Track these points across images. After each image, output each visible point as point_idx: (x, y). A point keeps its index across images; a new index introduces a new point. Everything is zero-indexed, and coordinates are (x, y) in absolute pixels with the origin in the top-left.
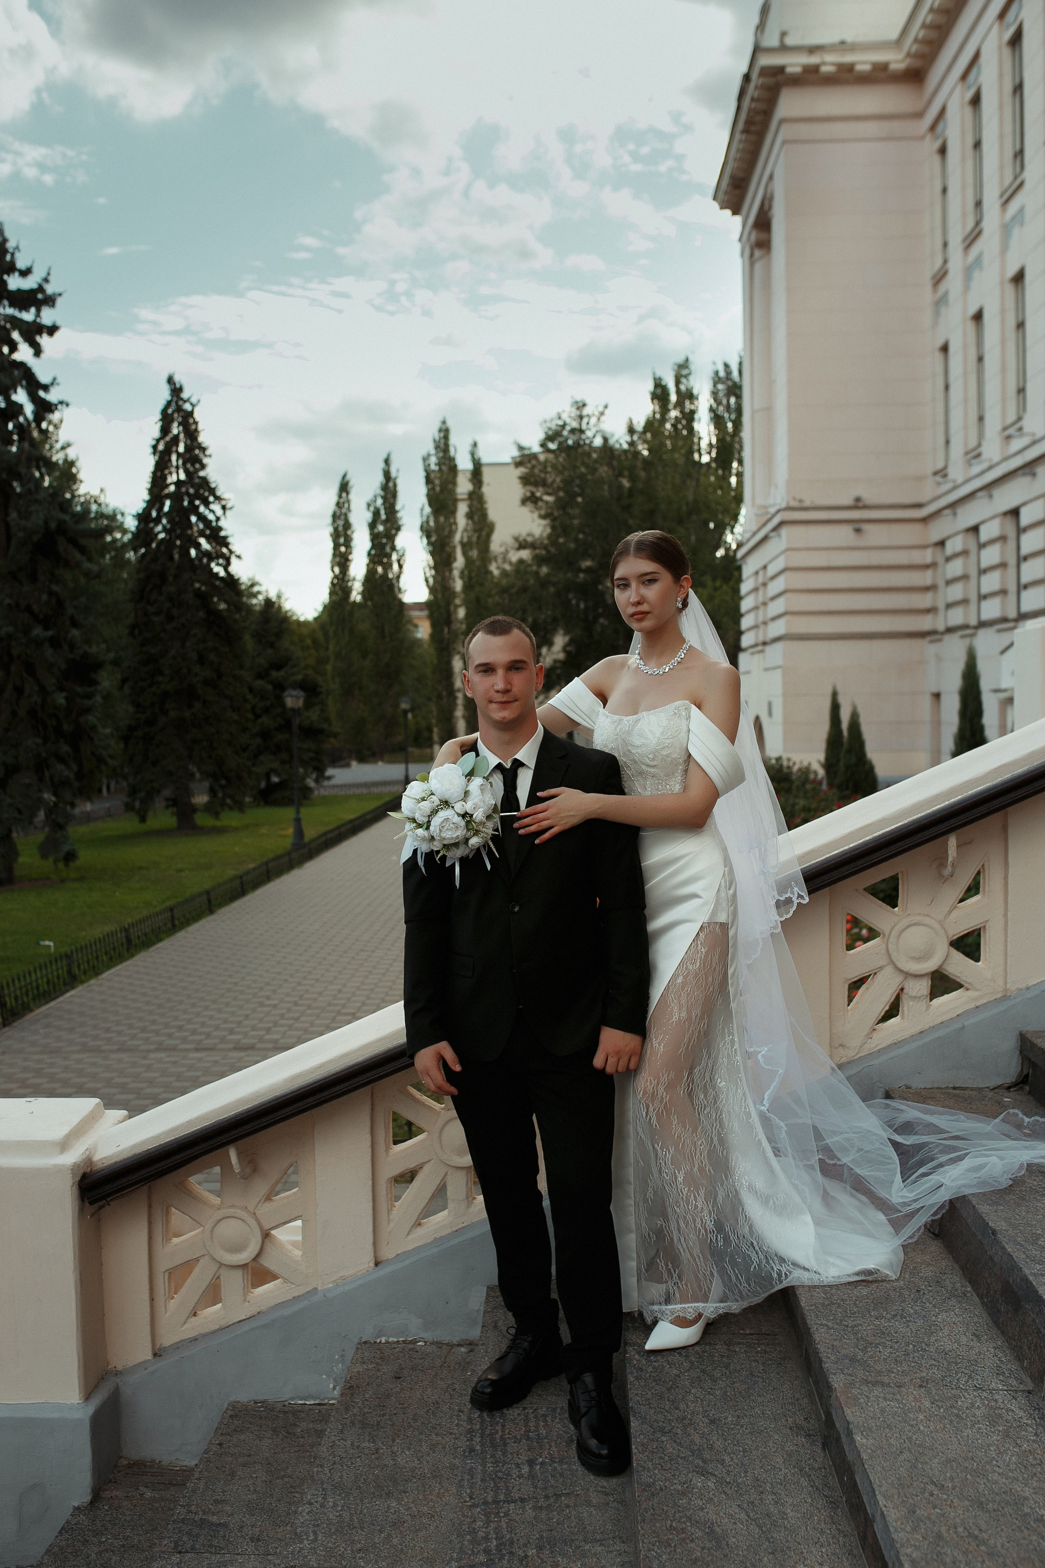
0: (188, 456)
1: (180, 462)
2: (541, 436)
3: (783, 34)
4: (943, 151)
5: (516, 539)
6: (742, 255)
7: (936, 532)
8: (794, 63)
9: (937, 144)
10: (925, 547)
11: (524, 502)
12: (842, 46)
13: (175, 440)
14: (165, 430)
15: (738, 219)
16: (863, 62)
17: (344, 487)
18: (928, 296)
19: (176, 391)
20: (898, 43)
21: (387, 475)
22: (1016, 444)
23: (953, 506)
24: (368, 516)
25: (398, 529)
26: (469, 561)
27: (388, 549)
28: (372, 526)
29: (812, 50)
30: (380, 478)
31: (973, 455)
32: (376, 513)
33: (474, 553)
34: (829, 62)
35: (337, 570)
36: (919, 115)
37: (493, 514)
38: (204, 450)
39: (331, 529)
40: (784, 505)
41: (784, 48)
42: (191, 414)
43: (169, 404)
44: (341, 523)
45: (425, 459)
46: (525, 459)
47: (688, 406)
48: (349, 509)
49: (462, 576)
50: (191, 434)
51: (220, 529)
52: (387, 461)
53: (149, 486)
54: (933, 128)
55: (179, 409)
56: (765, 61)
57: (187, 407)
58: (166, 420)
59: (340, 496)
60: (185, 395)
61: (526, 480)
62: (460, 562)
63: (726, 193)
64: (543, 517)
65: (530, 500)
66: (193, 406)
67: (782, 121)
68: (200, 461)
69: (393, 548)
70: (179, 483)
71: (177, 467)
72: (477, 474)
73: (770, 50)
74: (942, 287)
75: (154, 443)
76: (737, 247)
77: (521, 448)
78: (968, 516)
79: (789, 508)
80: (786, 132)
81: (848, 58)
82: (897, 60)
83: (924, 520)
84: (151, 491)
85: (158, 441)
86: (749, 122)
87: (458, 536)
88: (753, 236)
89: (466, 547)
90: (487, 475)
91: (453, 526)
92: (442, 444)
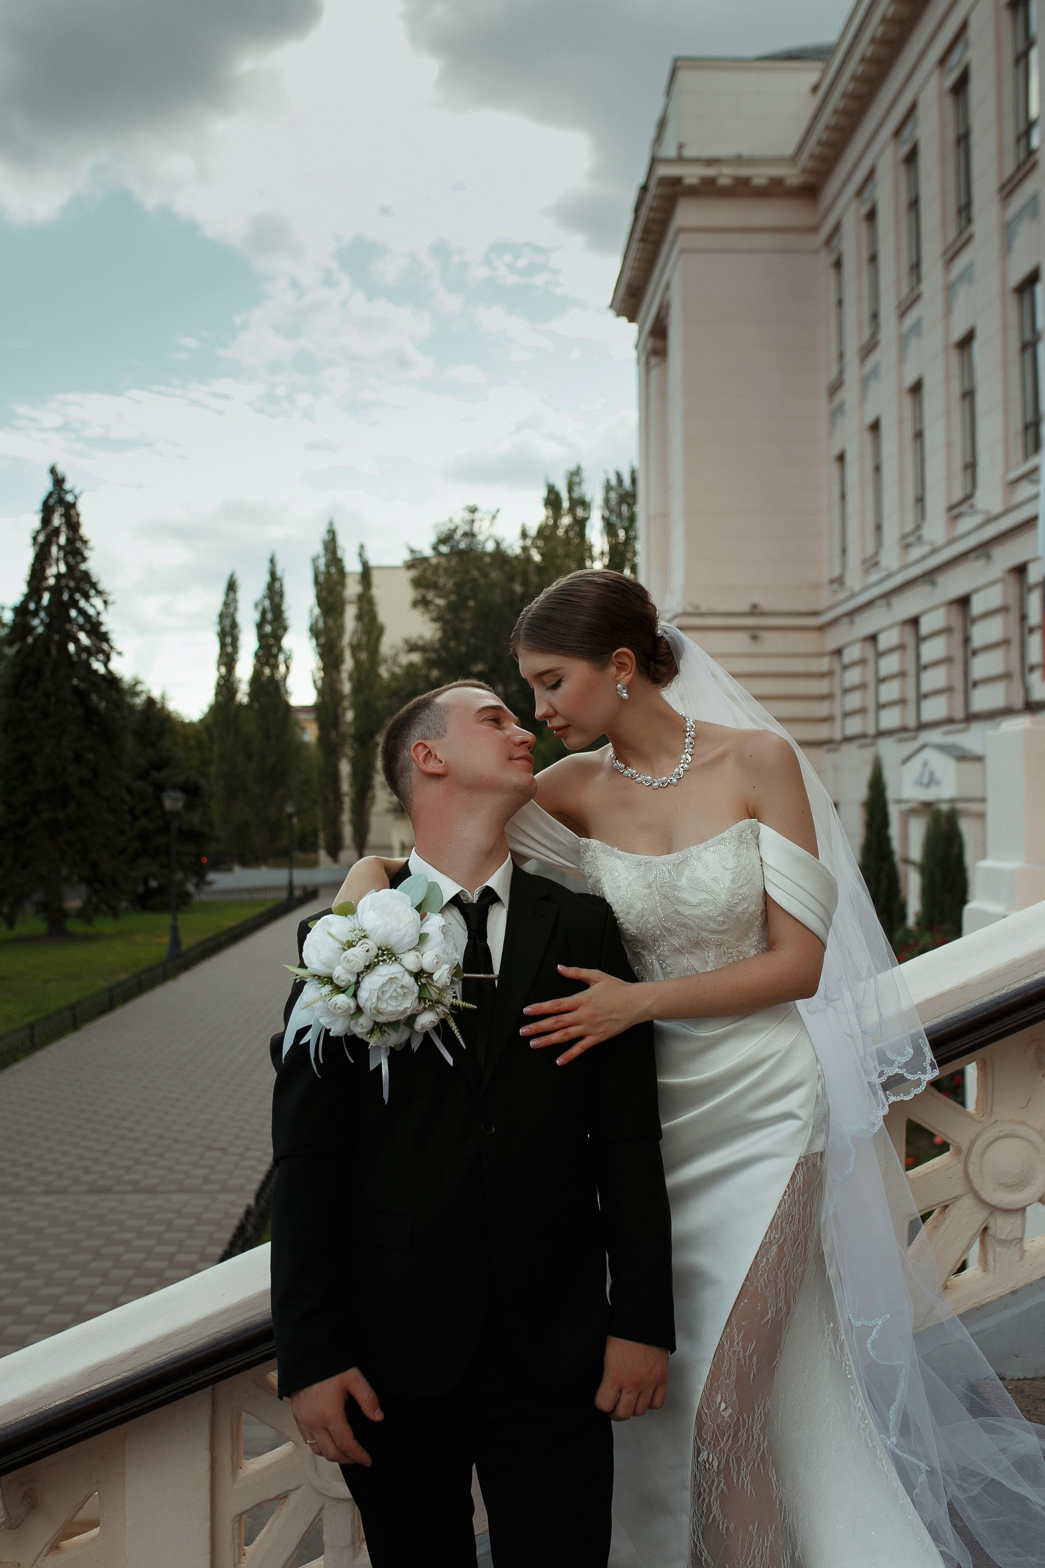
0: (68, 549)
1: (62, 554)
2: (433, 539)
3: (681, 147)
4: (838, 264)
5: (407, 642)
6: (638, 362)
7: (833, 640)
8: (692, 174)
9: (832, 258)
10: (820, 655)
11: (415, 604)
12: (739, 160)
13: (57, 532)
14: (46, 521)
15: (634, 327)
16: (760, 175)
17: (232, 587)
18: (823, 405)
19: (58, 481)
20: (794, 159)
21: (273, 574)
22: (916, 553)
23: (851, 614)
24: (256, 616)
25: (285, 629)
26: (358, 664)
27: (275, 650)
28: (260, 626)
29: (710, 162)
30: (266, 578)
31: (871, 563)
32: (264, 613)
33: (363, 656)
34: (726, 175)
35: (223, 670)
36: (813, 229)
37: (384, 615)
38: (85, 542)
39: (217, 628)
40: (680, 610)
41: (680, 160)
42: (73, 506)
43: (50, 495)
44: (227, 622)
45: (314, 560)
46: (416, 562)
47: (580, 512)
48: (236, 609)
49: (351, 678)
50: (73, 525)
51: (100, 624)
52: (273, 561)
53: (28, 578)
54: (828, 242)
55: (61, 501)
56: (663, 171)
57: (70, 498)
58: (47, 510)
59: (227, 595)
60: (67, 486)
61: (417, 583)
62: (348, 664)
63: (622, 301)
64: (435, 620)
65: (421, 603)
66: (76, 497)
67: (679, 231)
68: (81, 554)
69: (280, 649)
70: (59, 576)
71: (58, 560)
72: (366, 577)
73: (667, 161)
74: (838, 398)
75: (34, 535)
76: (633, 354)
77: (412, 551)
78: (865, 625)
79: (685, 614)
80: (683, 241)
81: (744, 172)
82: (792, 175)
83: (822, 628)
84: (30, 583)
85: (38, 532)
86: (646, 231)
87: (347, 638)
88: (650, 344)
89: (355, 649)
90: (376, 578)
91: (341, 628)
92: (331, 545)
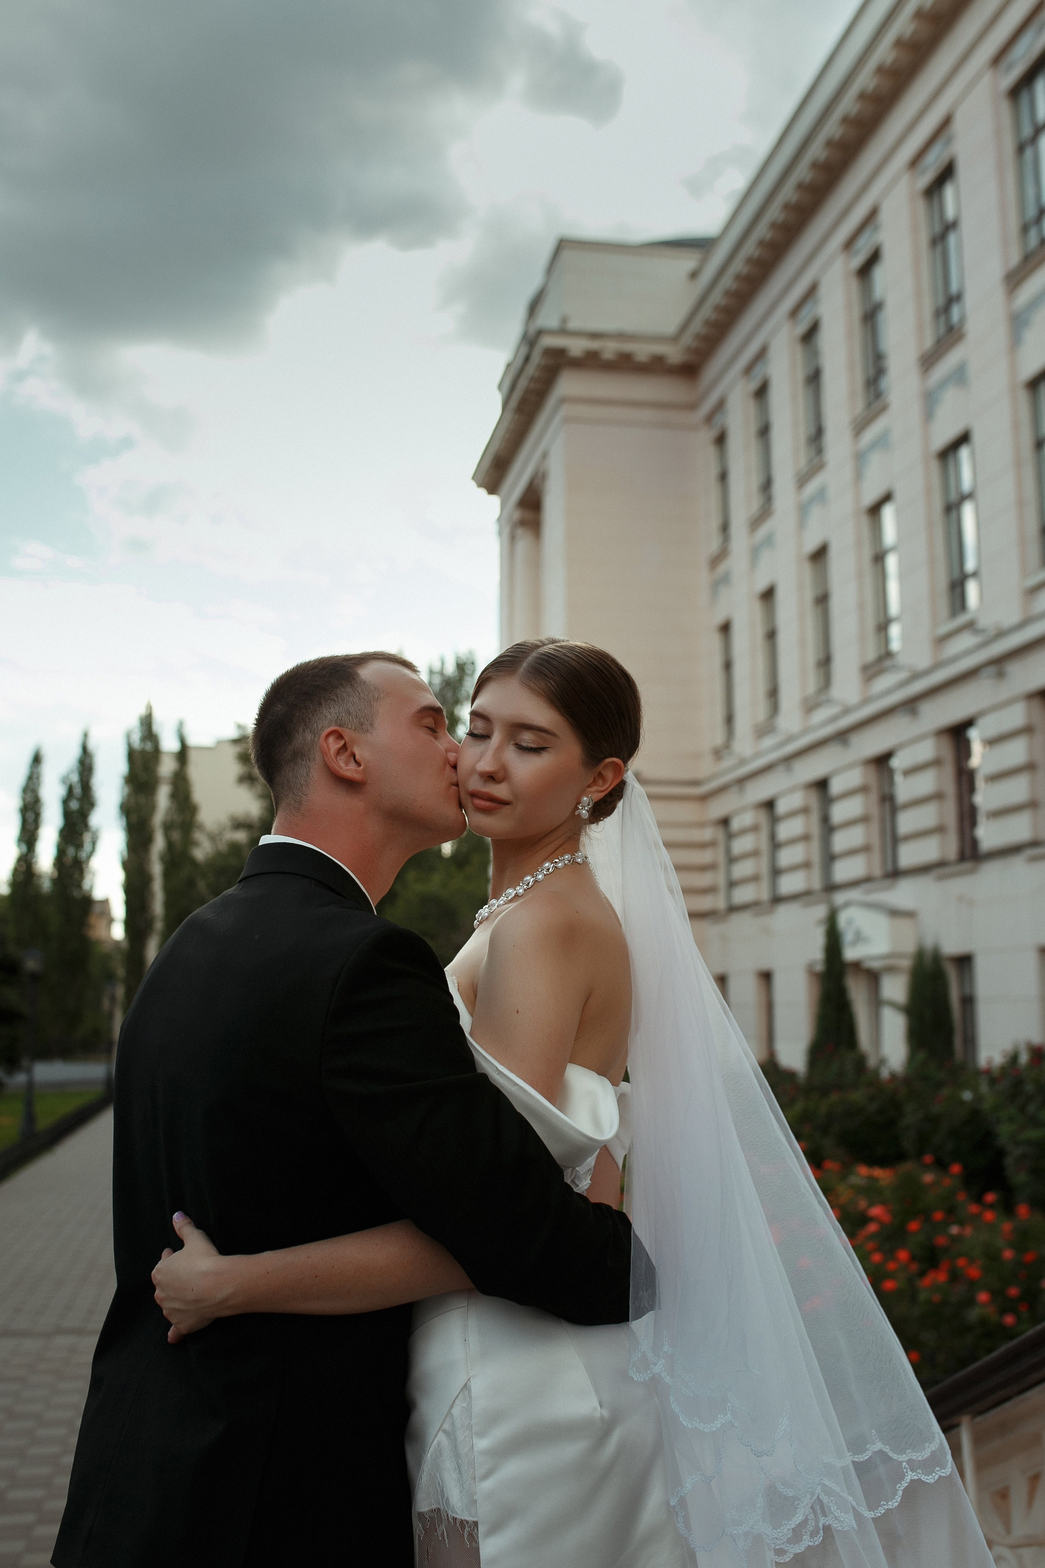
3: (564, 320)
4: (721, 440)
5: (233, 818)
6: (501, 534)
7: (717, 809)
8: (577, 347)
9: (713, 434)
10: (701, 825)
11: (240, 780)
12: (621, 336)
15: (495, 501)
16: (643, 351)
17: (37, 760)
18: (703, 577)
20: (675, 339)
21: (85, 749)
22: (820, 715)
23: (741, 781)
24: (62, 791)
25: (93, 806)
26: (170, 845)
27: (81, 828)
28: (65, 802)
29: (595, 336)
30: (77, 753)
31: (764, 730)
32: (70, 790)
33: (176, 836)
34: (609, 349)
35: (24, 848)
36: (692, 406)
37: (200, 794)
39: (19, 804)
41: (563, 331)
44: (30, 798)
45: (128, 737)
48: (40, 784)
49: (162, 861)
52: (86, 735)
54: (709, 419)
56: (546, 342)
59: (31, 769)
61: (244, 759)
62: (159, 844)
63: (486, 472)
65: (247, 779)
67: (563, 400)
69: (86, 827)
72: (183, 755)
73: (550, 333)
74: (722, 568)
78: (760, 791)
80: (565, 410)
81: (627, 347)
82: (674, 354)
83: (704, 798)
86: (523, 402)
87: (159, 817)
88: (517, 515)
89: (167, 827)
90: (193, 757)
91: (152, 808)
92: (147, 722)
